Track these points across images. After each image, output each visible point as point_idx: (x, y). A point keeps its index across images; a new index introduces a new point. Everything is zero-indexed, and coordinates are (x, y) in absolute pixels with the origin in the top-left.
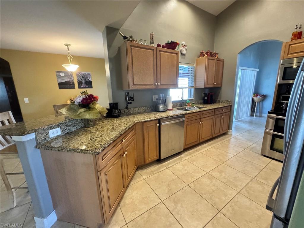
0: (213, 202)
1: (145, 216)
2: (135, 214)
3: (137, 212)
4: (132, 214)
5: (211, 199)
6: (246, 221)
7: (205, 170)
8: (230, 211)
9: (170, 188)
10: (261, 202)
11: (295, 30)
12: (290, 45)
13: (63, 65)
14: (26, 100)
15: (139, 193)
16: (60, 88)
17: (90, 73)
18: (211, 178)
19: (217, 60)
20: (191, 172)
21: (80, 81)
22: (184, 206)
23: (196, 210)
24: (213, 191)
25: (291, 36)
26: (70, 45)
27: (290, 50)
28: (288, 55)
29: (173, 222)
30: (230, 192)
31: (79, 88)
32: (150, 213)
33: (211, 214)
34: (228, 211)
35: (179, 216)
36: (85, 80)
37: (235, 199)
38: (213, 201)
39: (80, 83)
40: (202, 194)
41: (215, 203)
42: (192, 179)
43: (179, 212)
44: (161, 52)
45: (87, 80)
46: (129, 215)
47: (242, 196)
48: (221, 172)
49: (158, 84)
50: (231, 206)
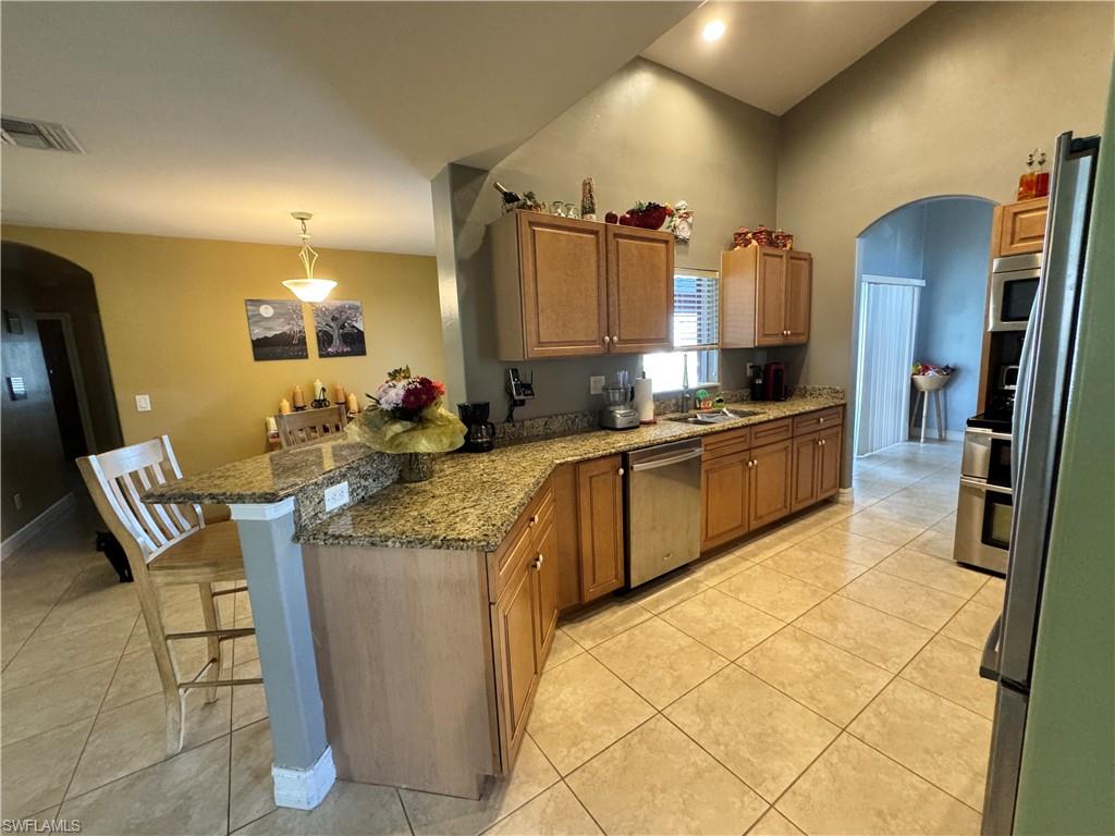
0: (821, 706)
1: (617, 755)
2: (585, 751)
3: (587, 745)
4: (573, 750)
5: (812, 698)
6: (927, 751)
7: (782, 615)
8: (877, 728)
9: (676, 674)
10: (966, 698)
11: (1028, 170)
12: (1016, 214)
13: (284, 283)
14: (144, 402)
15: (580, 692)
16: (258, 357)
17: (359, 304)
18: (806, 638)
19: (792, 258)
20: (736, 624)
21: (326, 333)
22: (730, 721)
23: (770, 731)
24: (817, 676)
25: (1016, 187)
26: (310, 215)
27: (1017, 230)
28: (1012, 243)
29: (705, 764)
30: (870, 675)
31: (321, 356)
32: (630, 745)
33: (818, 740)
34: (869, 727)
35: (722, 748)
36: (343, 327)
37: (888, 694)
38: (819, 702)
39: (324, 340)
40: (782, 684)
41: (825, 708)
42: (744, 643)
43: (720, 739)
44: (621, 240)
45: (348, 329)
46: (562, 754)
47: (906, 685)
48: (833, 620)
49: (611, 339)
50: (878, 714)
